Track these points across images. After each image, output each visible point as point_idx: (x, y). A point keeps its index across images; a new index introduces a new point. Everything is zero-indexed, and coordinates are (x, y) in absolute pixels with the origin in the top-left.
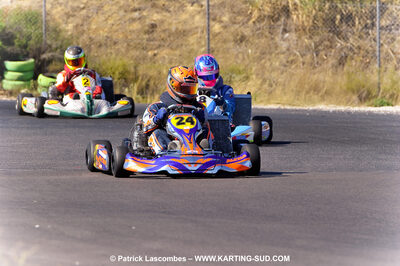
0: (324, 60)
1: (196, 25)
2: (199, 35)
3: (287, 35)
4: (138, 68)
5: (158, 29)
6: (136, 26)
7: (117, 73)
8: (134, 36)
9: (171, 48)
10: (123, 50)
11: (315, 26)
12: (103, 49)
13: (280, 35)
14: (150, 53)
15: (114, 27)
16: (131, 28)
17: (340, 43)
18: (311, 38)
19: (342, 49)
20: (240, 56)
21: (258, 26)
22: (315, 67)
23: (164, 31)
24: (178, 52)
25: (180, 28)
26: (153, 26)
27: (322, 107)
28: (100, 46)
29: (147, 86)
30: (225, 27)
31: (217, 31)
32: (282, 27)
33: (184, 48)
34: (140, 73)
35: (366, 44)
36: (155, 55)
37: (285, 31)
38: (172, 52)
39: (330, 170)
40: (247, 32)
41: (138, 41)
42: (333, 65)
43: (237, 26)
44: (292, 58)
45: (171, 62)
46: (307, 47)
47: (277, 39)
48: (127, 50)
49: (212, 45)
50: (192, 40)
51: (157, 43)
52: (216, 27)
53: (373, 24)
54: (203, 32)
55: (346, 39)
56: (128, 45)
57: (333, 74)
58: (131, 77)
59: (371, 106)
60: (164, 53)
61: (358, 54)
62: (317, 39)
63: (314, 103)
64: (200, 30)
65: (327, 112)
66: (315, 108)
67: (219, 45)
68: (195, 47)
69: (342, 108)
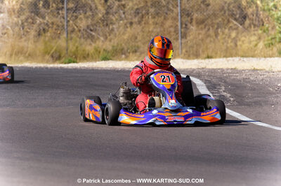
17: (39, 20)
19: (40, 24)
22: (21, 38)
27: (27, 64)
39: (35, 106)
42: (34, 36)
59: (62, 63)
62: (23, 17)
63: (21, 62)
65: (31, 68)
66: (23, 65)
69: (42, 65)
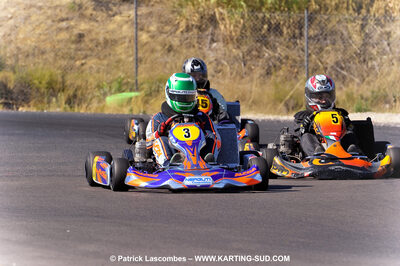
0: (252, 70)
1: (124, 34)
2: (126, 44)
3: (215, 45)
4: (66, 78)
5: (86, 39)
6: (64, 35)
7: (44, 82)
8: (61, 45)
9: (99, 58)
10: (51, 60)
11: (243, 36)
12: (31, 58)
13: (208, 45)
14: (78, 63)
15: (42, 37)
16: (58, 37)
18: (238, 47)
20: (168, 66)
21: (186, 35)
23: (92, 40)
24: (105, 62)
25: (108, 37)
26: (81, 36)
28: (28, 56)
29: (75, 96)
30: (153, 37)
31: (145, 41)
32: (210, 37)
33: (112, 58)
34: (68, 83)
35: (294, 54)
36: (82, 64)
37: (213, 41)
38: (99, 62)
40: (176, 42)
41: (66, 50)
43: (165, 36)
44: (220, 67)
45: (98, 72)
46: (235, 57)
47: (205, 49)
48: (55, 60)
49: (140, 55)
50: (120, 49)
51: (84, 53)
52: (144, 37)
53: (301, 34)
54: (130, 41)
55: (274, 48)
56: (56, 55)
57: (261, 84)
58: (58, 86)
60: (92, 62)
61: (286, 64)
64: (127, 40)
67: (147, 54)
68: (123, 57)
